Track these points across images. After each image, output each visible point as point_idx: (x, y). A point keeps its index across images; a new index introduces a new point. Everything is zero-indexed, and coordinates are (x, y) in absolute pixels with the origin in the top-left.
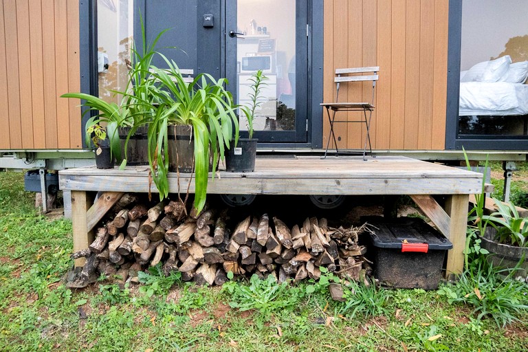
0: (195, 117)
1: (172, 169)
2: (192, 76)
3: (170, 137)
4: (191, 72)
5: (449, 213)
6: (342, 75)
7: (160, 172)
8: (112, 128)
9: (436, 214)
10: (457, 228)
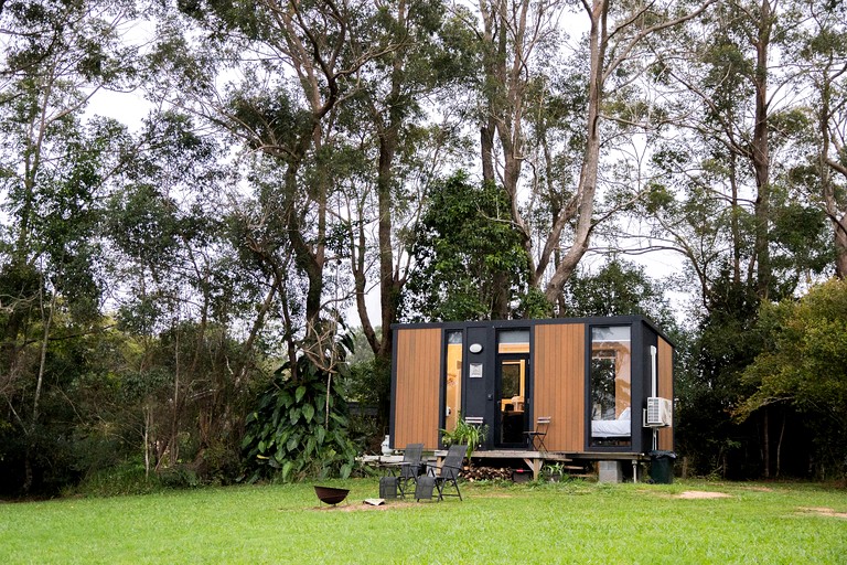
4: (482, 419)
5: (533, 463)
6: (541, 420)
9: (529, 463)
10: (536, 467)
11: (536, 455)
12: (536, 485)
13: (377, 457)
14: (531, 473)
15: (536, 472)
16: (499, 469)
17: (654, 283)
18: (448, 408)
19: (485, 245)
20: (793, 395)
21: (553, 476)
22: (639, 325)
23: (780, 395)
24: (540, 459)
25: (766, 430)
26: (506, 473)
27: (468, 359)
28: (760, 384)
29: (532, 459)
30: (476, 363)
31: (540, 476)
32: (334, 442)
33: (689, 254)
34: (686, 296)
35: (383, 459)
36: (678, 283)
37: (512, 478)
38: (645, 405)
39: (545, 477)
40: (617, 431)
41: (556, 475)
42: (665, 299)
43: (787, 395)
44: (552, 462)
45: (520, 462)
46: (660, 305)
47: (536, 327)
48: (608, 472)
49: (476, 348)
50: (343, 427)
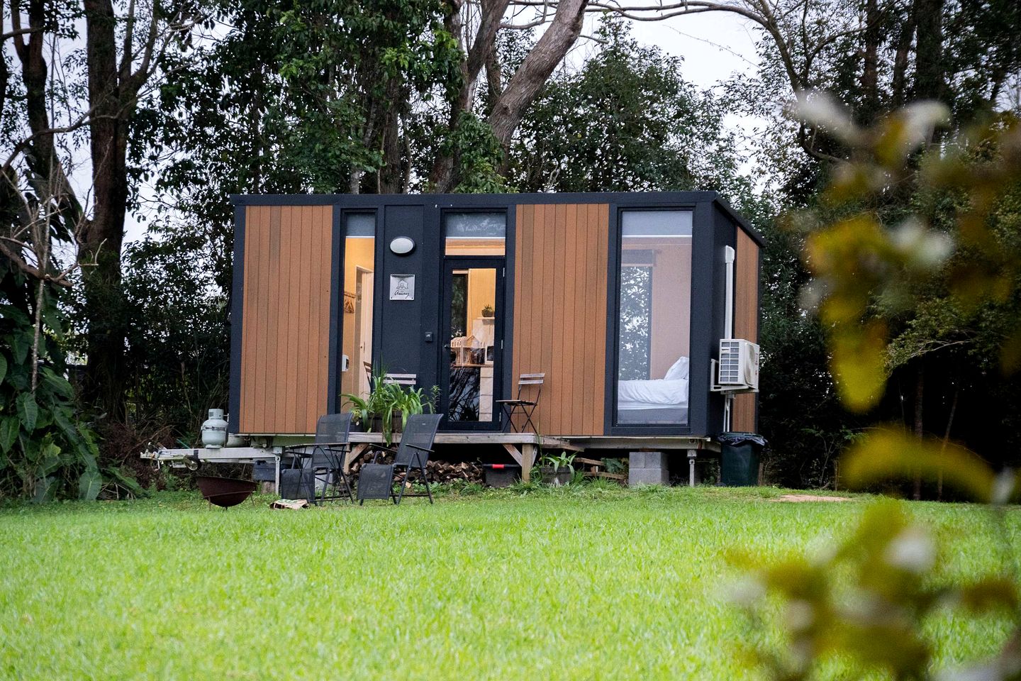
0: (404, 407)
1: (393, 431)
2: (415, 379)
3: (393, 416)
4: (414, 376)
5: (521, 453)
6: (524, 379)
7: (388, 433)
8: (364, 412)
9: (515, 454)
10: (526, 460)
11: (528, 438)
12: (529, 489)
13: (190, 452)
14: (518, 471)
15: (527, 468)
16: (458, 463)
17: (701, 98)
18: (345, 357)
19: (381, 26)
20: (973, 336)
21: (558, 474)
22: (707, 209)
23: (949, 336)
24: (534, 445)
25: (919, 414)
26: (472, 470)
27: (386, 264)
28: (912, 316)
29: (519, 446)
30: (402, 272)
31: (533, 476)
32: (54, 428)
33: (770, 25)
34: (763, 123)
35: (204, 454)
36: (744, 96)
37: (483, 479)
38: (715, 354)
39: (543, 475)
40: (662, 400)
41: (563, 474)
42: (723, 134)
43: (960, 337)
44: (556, 452)
45: (499, 452)
46: (713, 148)
47: (519, 208)
48: (646, 470)
49: (402, 244)
50: (64, 399)
